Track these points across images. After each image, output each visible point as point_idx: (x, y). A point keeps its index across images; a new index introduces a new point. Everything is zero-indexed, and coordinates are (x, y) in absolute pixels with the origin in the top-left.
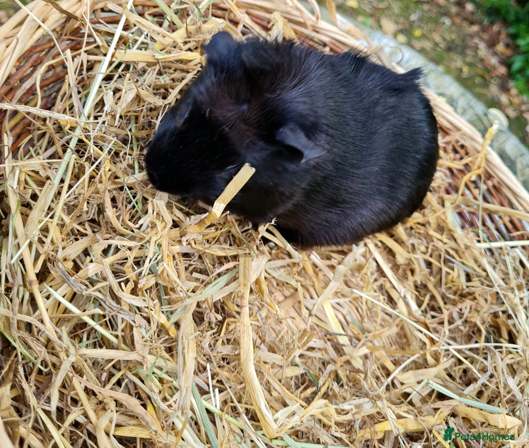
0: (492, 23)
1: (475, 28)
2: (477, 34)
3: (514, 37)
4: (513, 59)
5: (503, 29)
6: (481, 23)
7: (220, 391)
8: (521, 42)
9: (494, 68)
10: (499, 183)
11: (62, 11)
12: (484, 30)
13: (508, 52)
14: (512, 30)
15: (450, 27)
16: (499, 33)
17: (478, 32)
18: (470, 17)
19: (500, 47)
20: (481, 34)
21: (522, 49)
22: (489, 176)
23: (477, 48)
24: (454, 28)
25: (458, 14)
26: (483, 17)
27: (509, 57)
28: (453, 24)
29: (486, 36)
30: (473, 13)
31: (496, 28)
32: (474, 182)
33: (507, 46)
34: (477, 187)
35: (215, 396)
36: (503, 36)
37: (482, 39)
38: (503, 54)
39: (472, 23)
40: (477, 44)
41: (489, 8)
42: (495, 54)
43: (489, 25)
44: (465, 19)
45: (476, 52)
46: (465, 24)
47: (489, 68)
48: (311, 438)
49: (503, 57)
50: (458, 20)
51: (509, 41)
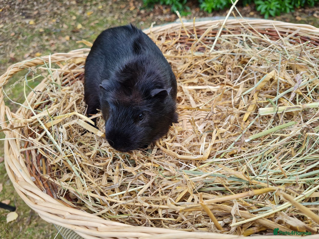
0: (154, 8)
1: (152, 15)
2: (154, 16)
3: (164, 4)
4: (172, 10)
5: (159, 5)
6: (151, 12)
7: (191, 163)
8: (168, 2)
9: (170, 18)
10: (197, 29)
11: (17, 128)
12: (154, 12)
13: (168, 10)
14: (161, 3)
15: (145, 24)
16: (159, 8)
17: (154, 15)
18: (146, 14)
19: (165, 11)
20: (155, 14)
21: (171, 4)
22: (192, 31)
23: (159, 19)
24: (146, 22)
25: (142, 18)
26: (150, 10)
27: (170, 11)
28: (144, 21)
29: (157, 13)
30: (146, 12)
31: (157, 8)
32: (191, 37)
33: (166, 8)
34: (193, 37)
35: (191, 166)
36: (162, 8)
37: (157, 16)
38: (168, 12)
39: (149, 15)
40: (158, 19)
41: (148, 5)
42: (166, 14)
43: (154, 9)
44: (146, 16)
45: (160, 21)
46: (148, 17)
47: (169, 20)
48: (230, 144)
49: (169, 12)
50: (144, 19)
51: (165, 6)
